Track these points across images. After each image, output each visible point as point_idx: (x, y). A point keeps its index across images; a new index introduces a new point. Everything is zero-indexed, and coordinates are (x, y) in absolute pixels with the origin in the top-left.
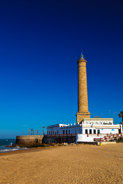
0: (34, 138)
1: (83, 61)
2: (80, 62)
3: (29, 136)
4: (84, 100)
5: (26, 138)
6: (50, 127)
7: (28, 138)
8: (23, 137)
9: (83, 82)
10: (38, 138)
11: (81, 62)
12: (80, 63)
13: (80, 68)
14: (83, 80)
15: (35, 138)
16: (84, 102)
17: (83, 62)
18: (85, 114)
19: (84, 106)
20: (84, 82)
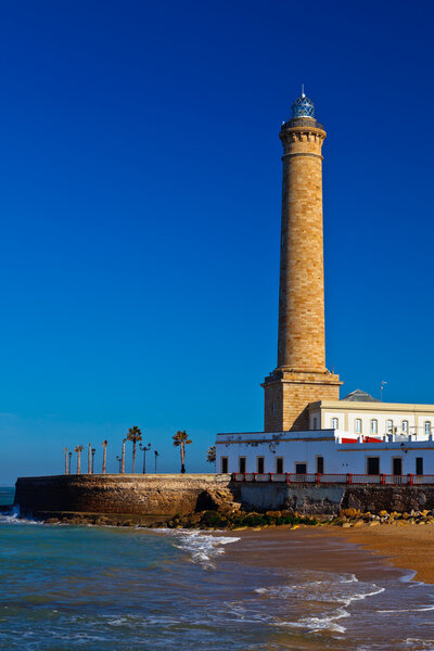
0: (182, 485)
1: (314, 134)
2: (299, 134)
3: (155, 476)
4: (313, 314)
5: (143, 485)
6: (244, 438)
7: (153, 485)
8: (129, 480)
9: (309, 232)
10: (204, 486)
11: (307, 134)
12: (300, 139)
13: (299, 162)
14: (311, 224)
15: (190, 485)
16: (312, 325)
17: (312, 138)
18: (318, 379)
19: (312, 343)
20: (315, 230)
